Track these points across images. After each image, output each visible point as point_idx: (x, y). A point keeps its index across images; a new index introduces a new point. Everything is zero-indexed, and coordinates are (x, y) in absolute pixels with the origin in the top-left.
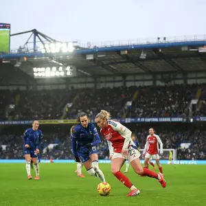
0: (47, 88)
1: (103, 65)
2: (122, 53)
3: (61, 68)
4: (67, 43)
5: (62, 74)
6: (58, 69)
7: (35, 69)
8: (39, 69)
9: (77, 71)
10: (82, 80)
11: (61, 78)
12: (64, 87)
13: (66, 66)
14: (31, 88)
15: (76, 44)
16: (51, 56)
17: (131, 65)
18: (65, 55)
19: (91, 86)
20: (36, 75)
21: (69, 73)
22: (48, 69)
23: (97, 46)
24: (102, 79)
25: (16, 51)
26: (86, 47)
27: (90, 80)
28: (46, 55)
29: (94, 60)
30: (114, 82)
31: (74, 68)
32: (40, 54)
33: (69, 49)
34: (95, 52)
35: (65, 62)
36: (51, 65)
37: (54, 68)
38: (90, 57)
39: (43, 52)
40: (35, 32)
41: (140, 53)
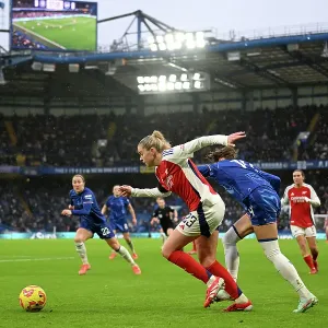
1: (257, 70)
2: (291, 48)
3: (184, 77)
4: (194, 33)
5: (187, 86)
6: (178, 78)
7: (140, 79)
8: (147, 79)
9: (212, 79)
10: (223, 96)
12: (189, 108)
13: (193, 73)
14: (134, 111)
15: (209, 35)
16: (167, 56)
17: (306, 68)
18: (191, 54)
19: (237, 106)
20: (141, 88)
21: (198, 85)
22: (163, 78)
23: (247, 36)
24: (257, 94)
25: (108, 50)
26: (227, 38)
27: (234, 95)
28: (159, 54)
29: (241, 62)
30: (277, 98)
31: (207, 75)
32: (149, 54)
33: (197, 43)
34: (243, 47)
35: (190, 66)
36: (168, 72)
37: (173, 77)
38: (234, 57)
39: (154, 48)
40: (140, 16)
41: (323, 48)
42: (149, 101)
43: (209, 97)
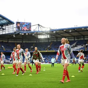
0: (43, 41)
1: (59, 34)
2: (64, 30)
3: (46, 35)
4: (48, 28)
5: (46, 37)
6: (45, 36)
7: (39, 36)
8: (40, 36)
9: (51, 36)
10: (53, 39)
11: (46, 38)
12: (47, 41)
13: (48, 35)
15: (50, 28)
16: (43, 32)
17: (67, 34)
18: (47, 32)
20: (39, 37)
21: (48, 37)
22: (42, 36)
24: (59, 38)
25: (33, 31)
27: (55, 39)
29: (56, 33)
31: (50, 35)
33: (48, 30)
35: (47, 34)
36: (43, 35)
37: (44, 36)
38: (54, 32)
39: (41, 31)
40: (39, 25)
41: (70, 30)
42: (40, 40)
43: (51, 39)
